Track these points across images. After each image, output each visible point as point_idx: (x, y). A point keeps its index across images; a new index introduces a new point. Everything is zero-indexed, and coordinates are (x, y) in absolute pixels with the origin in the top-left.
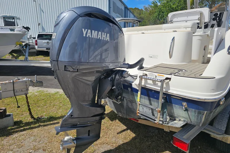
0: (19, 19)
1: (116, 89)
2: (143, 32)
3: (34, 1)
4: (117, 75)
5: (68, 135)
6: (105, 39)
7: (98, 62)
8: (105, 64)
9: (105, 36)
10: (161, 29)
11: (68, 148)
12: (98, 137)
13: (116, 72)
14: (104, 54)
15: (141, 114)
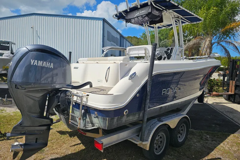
0: (14, 44)
1: (61, 105)
2: (97, 62)
3: (32, 28)
4: (62, 94)
5: (17, 141)
6: (49, 67)
7: (50, 83)
8: (53, 85)
9: (49, 65)
10: (107, 60)
11: (16, 151)
12: (46, 145)
13: (62, 91)
14: (54, 78)
15: (72, 123)
